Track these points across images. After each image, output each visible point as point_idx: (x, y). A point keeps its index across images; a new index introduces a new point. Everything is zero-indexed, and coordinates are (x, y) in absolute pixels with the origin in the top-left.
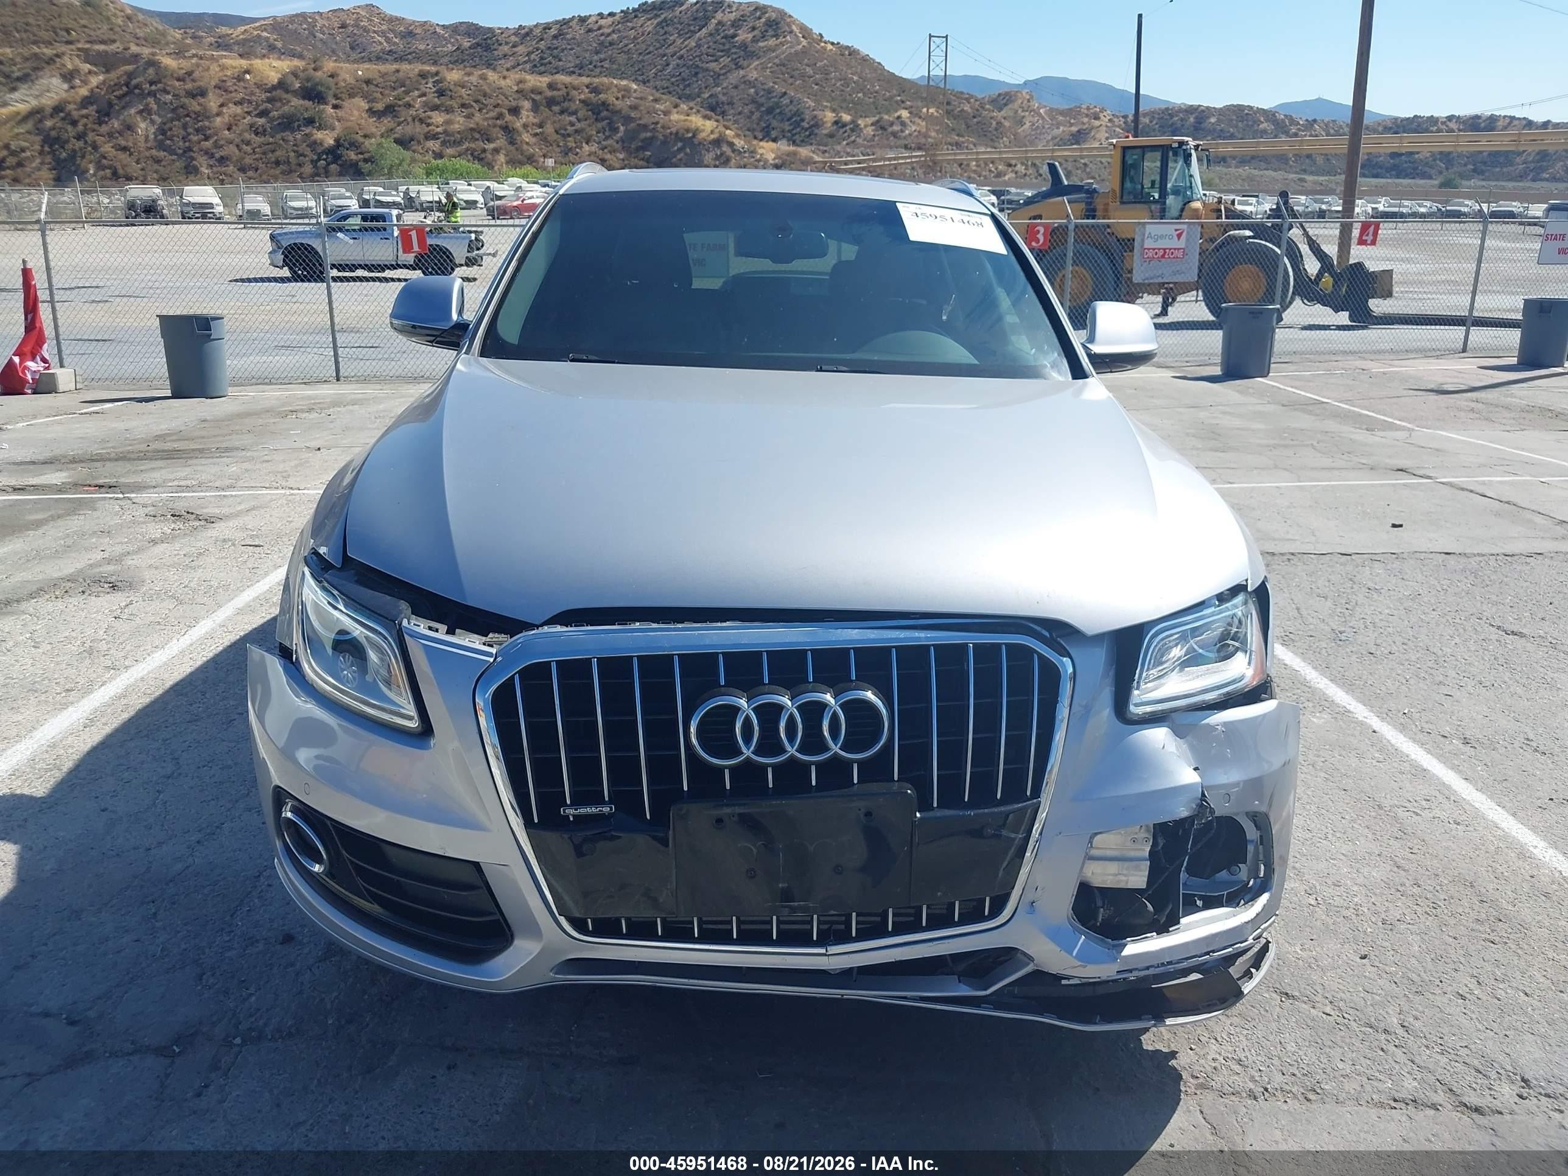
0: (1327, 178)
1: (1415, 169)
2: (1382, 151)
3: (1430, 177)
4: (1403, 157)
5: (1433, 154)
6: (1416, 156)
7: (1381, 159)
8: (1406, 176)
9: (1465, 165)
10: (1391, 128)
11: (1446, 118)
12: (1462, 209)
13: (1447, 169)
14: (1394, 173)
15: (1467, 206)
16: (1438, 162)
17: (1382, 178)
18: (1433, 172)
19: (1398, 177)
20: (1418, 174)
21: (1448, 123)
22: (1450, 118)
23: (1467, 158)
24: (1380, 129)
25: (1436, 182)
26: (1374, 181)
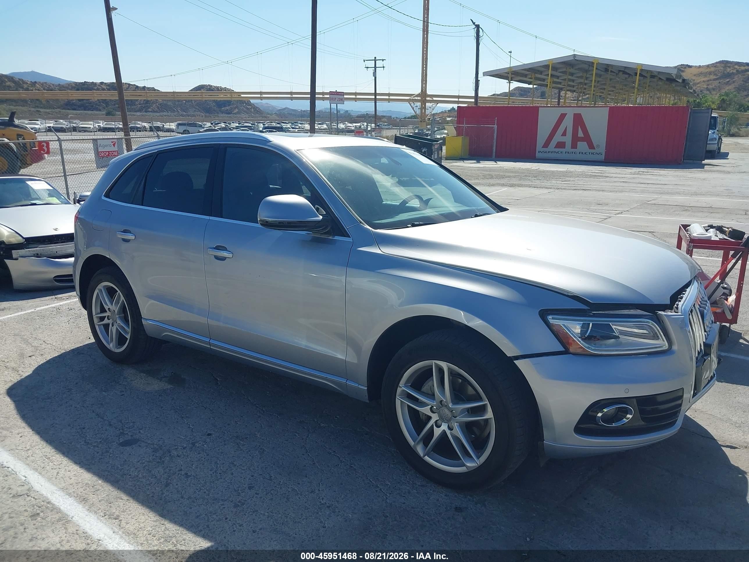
0: (51, 110)
1: (92, 106)
2: (74, 98)
3: (100, 110)
4: (85, 101)
5: (98, 100)
6: (91, 100)
7: (74, 101)
8: (89, 110)
9: (115, 105)
10: (74, 87)
11: (100, 83)
12: (138, 126)
13: (107, 106)
14: (82, 108)
15: (139, 124)
16: (102, 103)
17: (77, 110)
18: (101, 108)
19: (85, 110)
20: (94, 109)
21: (101, 86)
22: (102, 83)
23: (115, 102)
24: (70, 87)
25: (104, 113)
26: (75, 112)
